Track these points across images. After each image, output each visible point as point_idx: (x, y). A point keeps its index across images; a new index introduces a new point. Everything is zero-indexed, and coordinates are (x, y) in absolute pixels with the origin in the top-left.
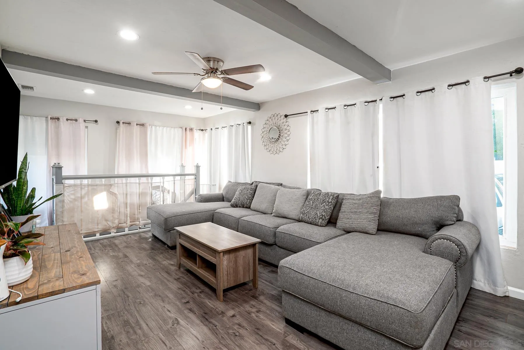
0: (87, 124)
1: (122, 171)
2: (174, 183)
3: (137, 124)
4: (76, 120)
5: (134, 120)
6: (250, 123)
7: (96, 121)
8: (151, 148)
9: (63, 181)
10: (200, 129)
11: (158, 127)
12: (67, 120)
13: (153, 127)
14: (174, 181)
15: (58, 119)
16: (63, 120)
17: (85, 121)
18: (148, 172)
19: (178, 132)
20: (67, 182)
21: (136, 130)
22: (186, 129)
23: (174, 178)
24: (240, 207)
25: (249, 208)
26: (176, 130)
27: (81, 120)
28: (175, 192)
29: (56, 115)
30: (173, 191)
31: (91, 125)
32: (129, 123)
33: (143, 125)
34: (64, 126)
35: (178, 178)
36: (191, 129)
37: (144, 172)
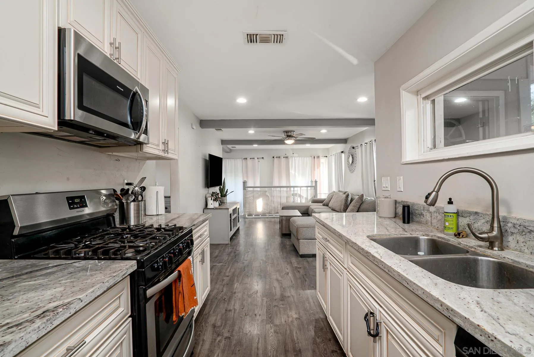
0: (259, 160)
1: (276, 184)
2: (307, 191)
3: (284, 157)
4: (254, 158)
5: (282, 155)
6: (342, 152)
7: (263, 158)
8: (292, 172)
9: (246, 189)
10: (325, 156)
11: (296, 158)
12: (250, 159)
13: (293, 158)
14: (307, 190)
15: (247, 159)
16: (248, 159)
17: (258, 158)
18: (290, 185)
19: (308, 160)
20: (249, 189)
21: (283, 160)
22: (314, 157)
23: (307, 188)
24: (326, 206)
25: (328, 206)
26: (308, 158)
27: (256, 158)
28: (308, 198)
29: (245, 157)
30: (306, 197)
31: (261, 160)
32: (279, 157)
33: (287, 157)
34: (249, 161)
35: (309, 188)
36: (318, 157)
37: (288, 185)
